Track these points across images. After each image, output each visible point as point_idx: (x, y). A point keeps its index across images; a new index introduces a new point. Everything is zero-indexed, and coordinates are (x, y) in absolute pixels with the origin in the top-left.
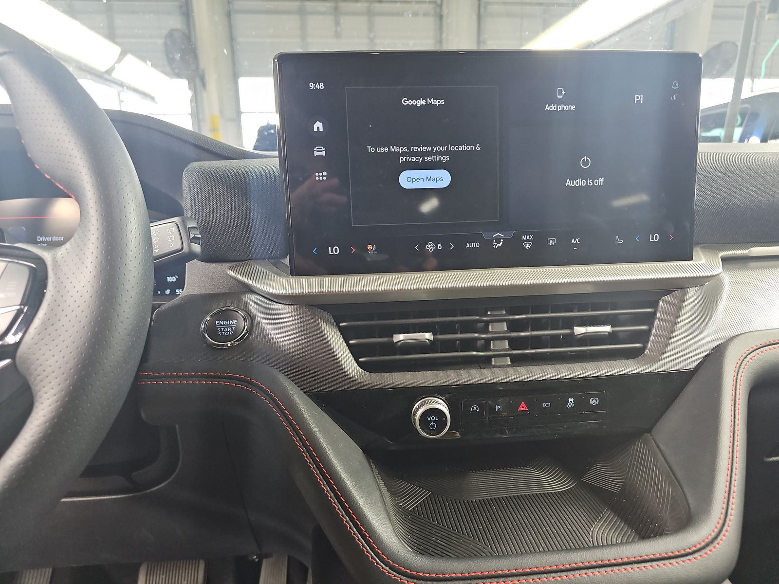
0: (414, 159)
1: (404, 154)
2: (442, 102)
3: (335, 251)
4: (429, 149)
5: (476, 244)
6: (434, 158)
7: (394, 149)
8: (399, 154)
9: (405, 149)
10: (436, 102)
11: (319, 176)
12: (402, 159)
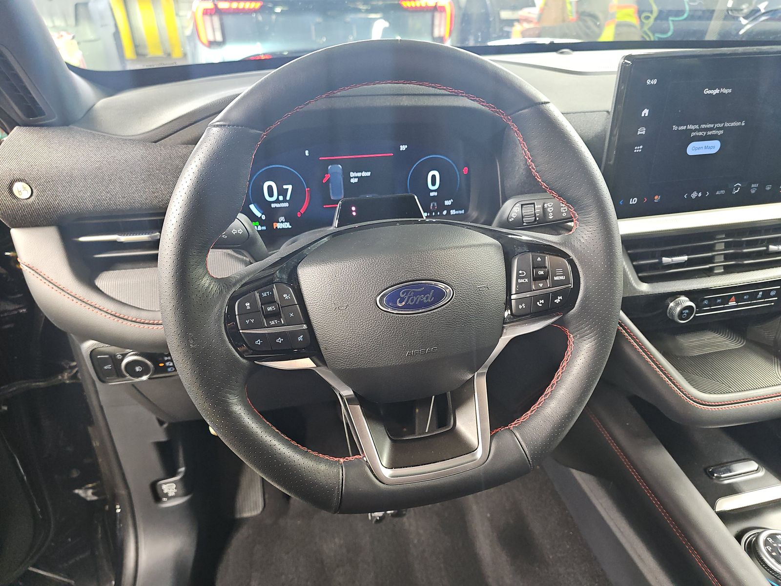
0: (701, 134)
1: (695, 130)
2: (730, 91)
3: (634, 201)
4: (712, 126)
5: (723, 192)
6: (714, 132)
7: (689, 127)
8: (691, 131)
9: (697, 127)
10: (725, 91)
11: (637, 149)
12: (693, 134)
